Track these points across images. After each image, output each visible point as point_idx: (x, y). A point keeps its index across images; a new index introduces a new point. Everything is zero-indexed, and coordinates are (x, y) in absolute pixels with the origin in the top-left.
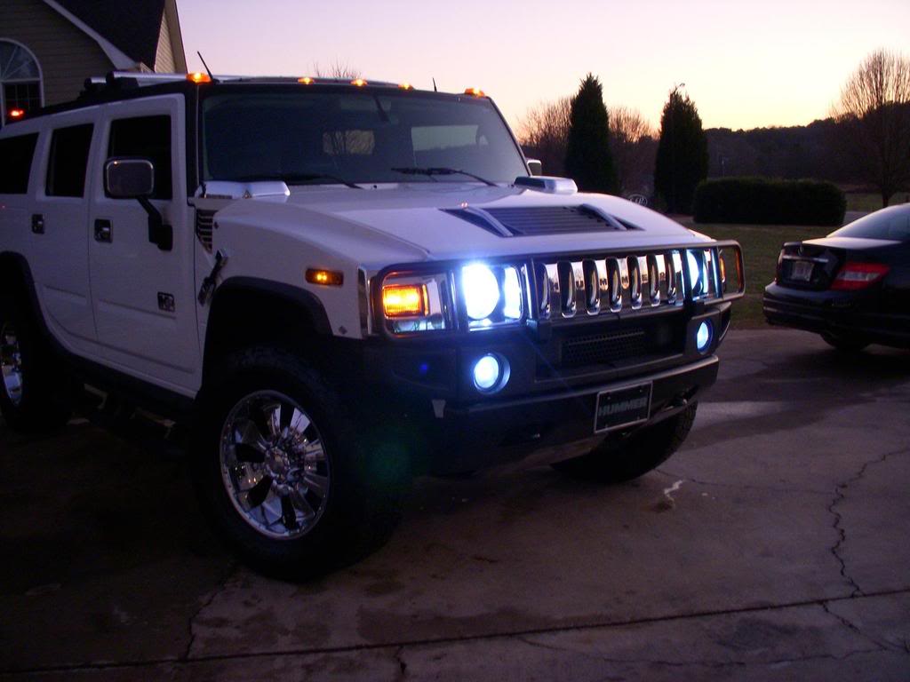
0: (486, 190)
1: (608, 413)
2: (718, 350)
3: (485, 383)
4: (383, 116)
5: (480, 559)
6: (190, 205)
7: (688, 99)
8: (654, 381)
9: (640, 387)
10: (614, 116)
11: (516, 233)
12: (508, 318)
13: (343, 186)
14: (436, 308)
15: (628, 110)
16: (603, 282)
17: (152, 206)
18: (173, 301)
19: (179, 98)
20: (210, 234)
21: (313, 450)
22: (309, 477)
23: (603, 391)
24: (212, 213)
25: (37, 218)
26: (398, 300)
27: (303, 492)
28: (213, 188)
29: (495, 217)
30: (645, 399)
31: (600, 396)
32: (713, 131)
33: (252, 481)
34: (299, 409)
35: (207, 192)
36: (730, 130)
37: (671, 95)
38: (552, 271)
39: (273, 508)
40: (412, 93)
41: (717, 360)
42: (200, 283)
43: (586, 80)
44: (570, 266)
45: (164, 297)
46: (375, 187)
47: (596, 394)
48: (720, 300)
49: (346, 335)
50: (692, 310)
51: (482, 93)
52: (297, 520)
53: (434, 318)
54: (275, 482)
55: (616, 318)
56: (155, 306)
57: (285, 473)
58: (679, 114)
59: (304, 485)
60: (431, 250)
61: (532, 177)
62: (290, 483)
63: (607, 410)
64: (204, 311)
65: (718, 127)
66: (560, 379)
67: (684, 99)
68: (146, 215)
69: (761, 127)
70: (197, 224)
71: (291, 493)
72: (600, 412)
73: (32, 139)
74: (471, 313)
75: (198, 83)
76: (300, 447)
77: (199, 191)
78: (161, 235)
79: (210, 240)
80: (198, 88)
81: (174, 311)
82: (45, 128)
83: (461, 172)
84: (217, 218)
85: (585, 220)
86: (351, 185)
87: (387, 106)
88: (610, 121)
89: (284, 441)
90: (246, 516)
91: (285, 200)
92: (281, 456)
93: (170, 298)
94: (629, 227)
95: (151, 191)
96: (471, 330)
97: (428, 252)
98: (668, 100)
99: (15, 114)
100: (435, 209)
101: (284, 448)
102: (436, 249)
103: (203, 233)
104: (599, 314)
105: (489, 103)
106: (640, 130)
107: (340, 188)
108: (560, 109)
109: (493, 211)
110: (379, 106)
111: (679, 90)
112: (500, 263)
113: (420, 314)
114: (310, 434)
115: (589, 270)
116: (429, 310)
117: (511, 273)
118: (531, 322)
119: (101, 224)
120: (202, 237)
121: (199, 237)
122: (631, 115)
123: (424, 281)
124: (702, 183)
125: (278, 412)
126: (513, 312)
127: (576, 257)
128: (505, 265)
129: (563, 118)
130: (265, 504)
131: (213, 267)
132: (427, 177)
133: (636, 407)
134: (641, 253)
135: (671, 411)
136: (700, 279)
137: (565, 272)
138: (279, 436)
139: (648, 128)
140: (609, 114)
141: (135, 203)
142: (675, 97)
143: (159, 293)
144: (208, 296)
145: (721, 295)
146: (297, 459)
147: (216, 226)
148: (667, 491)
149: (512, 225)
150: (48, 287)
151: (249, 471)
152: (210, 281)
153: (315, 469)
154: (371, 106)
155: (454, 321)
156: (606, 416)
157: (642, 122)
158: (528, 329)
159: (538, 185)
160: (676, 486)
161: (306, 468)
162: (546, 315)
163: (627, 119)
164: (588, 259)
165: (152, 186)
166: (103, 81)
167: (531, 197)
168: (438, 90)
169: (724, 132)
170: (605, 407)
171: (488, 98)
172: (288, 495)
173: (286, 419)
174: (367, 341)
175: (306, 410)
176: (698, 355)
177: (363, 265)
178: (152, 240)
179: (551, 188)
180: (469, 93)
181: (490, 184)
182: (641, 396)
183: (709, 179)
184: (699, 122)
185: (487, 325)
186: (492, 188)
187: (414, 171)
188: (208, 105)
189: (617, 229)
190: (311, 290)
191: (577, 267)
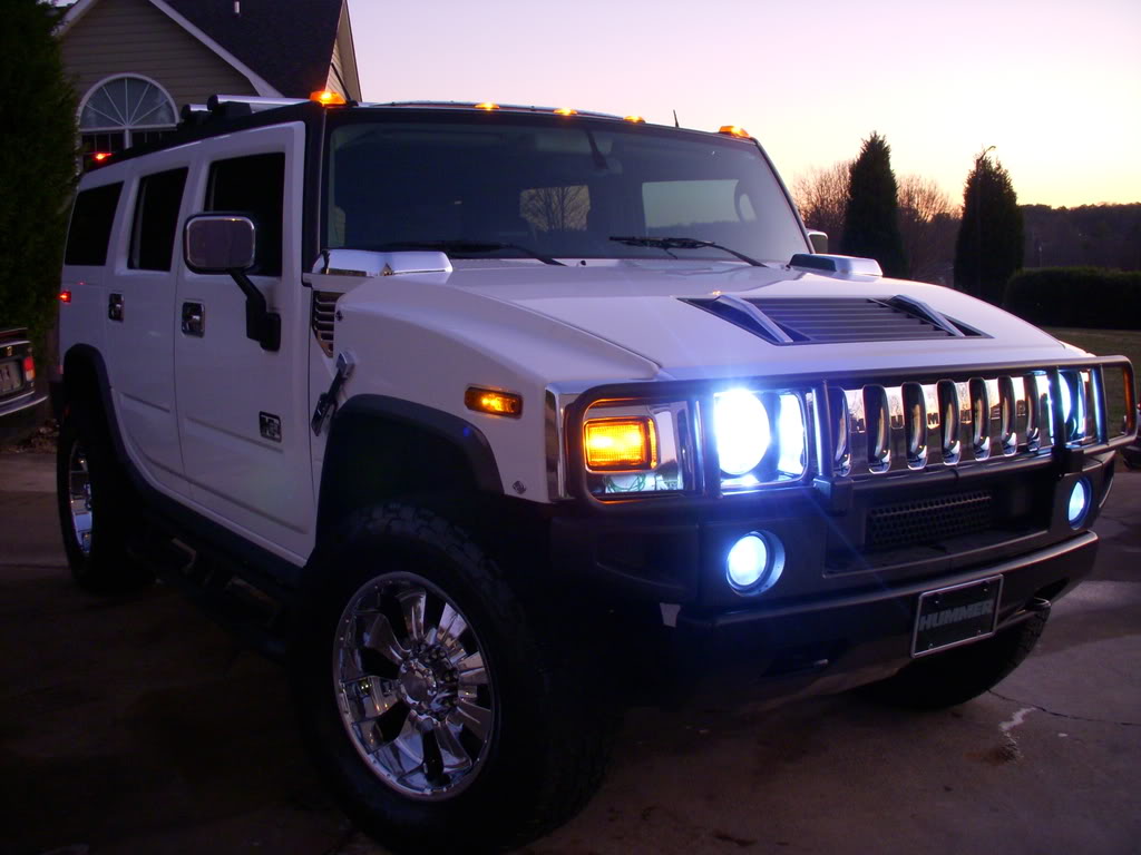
0: (748, 272)
1: (935, 625)
2: (1097, 522)
3: (744, 577)
4: (598, 160)
5: (724, 837)
6: (306, 284)
7: (999, 167)
8: (1005, 574)
9: (984, 584)
10: (905, 188)
11: (798, 339)
12: (783, 474)
13: (536, 261)
14: (669, 452)
15: (922, 179)
16: (932, 418)
17: (252, 284)
18: (279, 427)
19: (298, 127)
20: (331, 328)
21: (473, 664)
22: (464, 707)
23: (927, 590)
24: (335, 297)
25: (115, 299)
26: (608, 442)
27: (455, 729)
28: (340, 259)
29: (765, 313)
30: (991, 602)
31: (925, 598)
32: (1029, 208)
33: (381, 707)
34: (452, 606)
35: (330, 266)
36: (1049, 208)
37: (978, 161)
38: (855, 399)
39: (410, 748)
40: (643, 129)
41: (1096, 538)
42: (315, 401)
43: (869, 140)
44: (884, 392)
45: (267, 418)
46: (583, 263)
47: (919, 593)
48: (1104, 446)
49: (526, 496)
50: (1065, 463)
51: (743, 131)
52: (446, 770)
53: (666, 470)
54: (414, 712)
55: (952, 476)
56: (254, 429)
57: (429, 700)
58: (988, 185)
59: (458, 719)
60: (665, 366)
61: (814, 254)
62: (437, 715)
63: (932, 621)
64: (320, 444)
65: (1035, 204)
66: (869, 570)
67: (994, 166)
68: (243, 298)
69: (1089, 204)
70: (314, 314)
71: (438, 729)
72: (920, 624)
73: (114, 190)
74: (725, 464)
75: (326, 105)
76: (453, 660)
77: (320, 263)
78: (264, 327)
79: (331, 337)
80: (325, 113)
81: (279, 440)
82: (130, 175)
83: (712, 245)
84: (341, 305)
85: (900, 320)
86: (548, 260)
87: (605, 147)
88: (898, 192)
89: (429, 649)
90: (370, 759)
91: (444, 281)
92: (423, 673)
93: (276, 421)
94: (969, 332)
95: (251, 263)
96: (725, 494)
97: (660, 367)
98: (973, 167)
99: (100, 157)
100: (672, 298)
101: (428, 661)
102: (673, 362)
103: (322, 327)
104: (926, 469)
105: (755, 147)
106: (936, 208)
107: (532, 265)
108: (836, 178)
109: (760, 303)
110: (593, 144)
111: (987, 155)
112: (773, 386)
113: (642, 466)
114: (468, 642)
115: (912, 398)
116: (659, 460)
117: (790, 403)
118: (820, 482)
119: (192, 309)
120: (320, 332)
121: (316, 333)
122: (926, 188)
123: (652, 412)
124: (1016, 274)
125: (422, 605)
126: (791, 465)
127: (892, 378)
128: (780, 391)
129: (839, 189)
130: (400, 742)
131: (333, 378)
132: (661, 252)
133: (976, 614)
134: (990, 374)
135: (1022, 615)
136: (1074, 413)
137: (875, 402)
138: (421, 641)
139: (945, 204)
140: (898, 185)
141: (227, 279)
142: (982, 164)
143: (261, 413)
144: (326, 422)
145: (1105, 441)
146: (448, 679)
147: (340, 318)
148: (1005, 726)
149: (791, 325)
150: (127, 395)
151: (377, 692)
152: (328, 399)
153: (474, 695)
154: (584, 147)
155: (697, 474)
156: (932, 629)
157: (939, 195)
158: (817, 493)
159: (825, 267)
160: (1018, 718)
161: (460, 693)
162: (843, 469)
163: (921, 191)
164: (911, 382)
165: (253, 256)
166: (205, 109)
167: (814, 285)
168: (680, 126)
169: (1042, 211)
170: (930, 616)
171: (752, 139)
172: (432, 731)
173: (433, 617)
174: (558, 506)
175: (462, 608)
176: (1069, 532)
177: (554, 385)
178: (251, 334)
179: (845, 273)
180: (726, 132)
181: (755, 264)
182: (984, 597)
183: (1025, 270)
184: (1012, 196)
185: (749, 484)
186: (757, 269)
187: (643, 242)
188: (340, 138)
189: (951, 335)
190: (471, 421)
191: (894, 395)
